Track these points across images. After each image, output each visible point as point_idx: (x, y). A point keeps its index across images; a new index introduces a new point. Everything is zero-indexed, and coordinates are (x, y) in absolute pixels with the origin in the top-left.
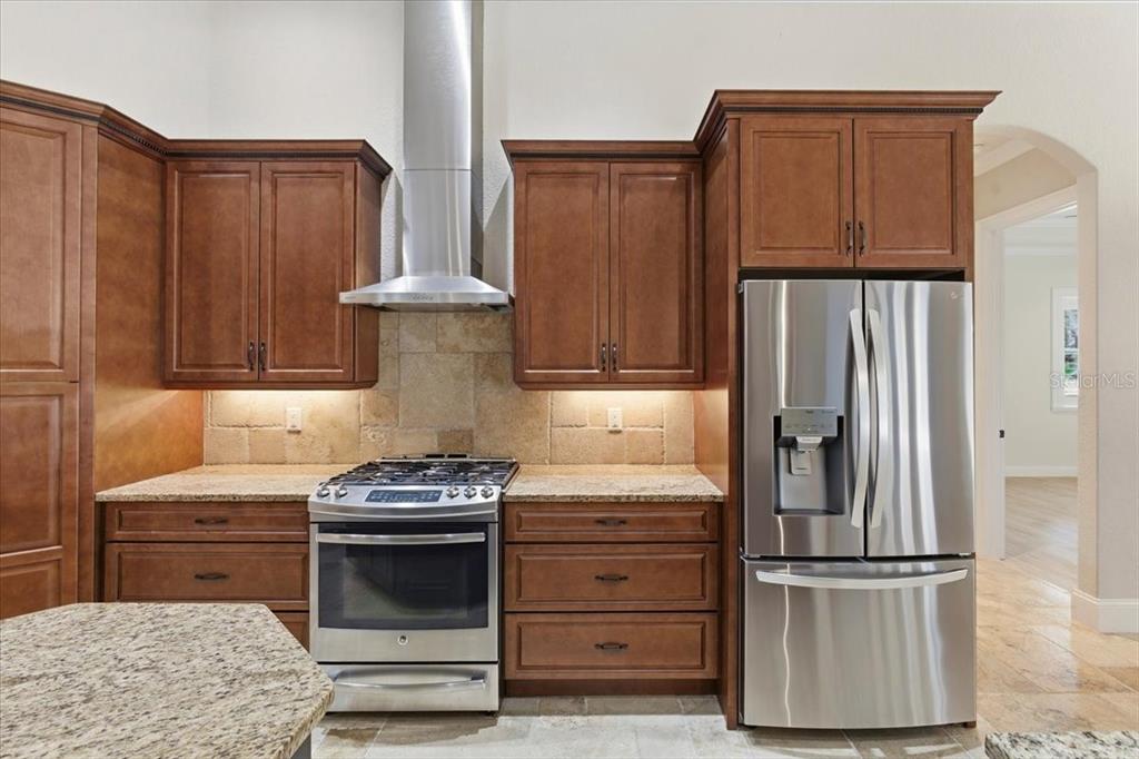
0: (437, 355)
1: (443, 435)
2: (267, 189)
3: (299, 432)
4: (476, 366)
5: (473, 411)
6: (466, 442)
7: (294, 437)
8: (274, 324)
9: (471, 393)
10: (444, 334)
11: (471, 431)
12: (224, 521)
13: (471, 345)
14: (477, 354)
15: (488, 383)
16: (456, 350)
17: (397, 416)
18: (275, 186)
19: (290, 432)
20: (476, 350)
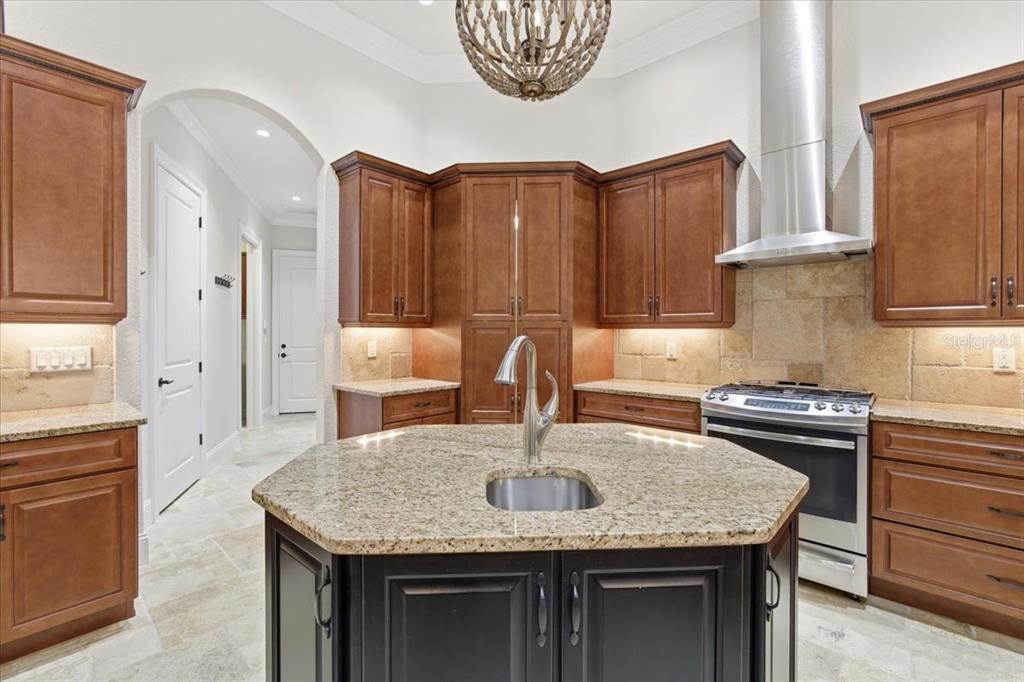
0: (788, 301)
1: (791, 367)
2: (659, 190)
3: (674, 360)
4: (826, 309)
5: (822, 348)
6: (816, 374)
7: (670, 363)
8: (665, 283)
9: (820, 333)
10: (794, 284)
11: (821, 365)
12: (642, 410)
13: (820, 291)
14: (827, 300)
15: (839, 323)
16: (805, 295)
17: (751, 350)
18: (664, 189)
19: (669, 359)
20: (827, 295)
